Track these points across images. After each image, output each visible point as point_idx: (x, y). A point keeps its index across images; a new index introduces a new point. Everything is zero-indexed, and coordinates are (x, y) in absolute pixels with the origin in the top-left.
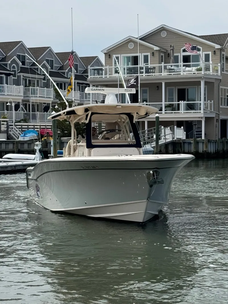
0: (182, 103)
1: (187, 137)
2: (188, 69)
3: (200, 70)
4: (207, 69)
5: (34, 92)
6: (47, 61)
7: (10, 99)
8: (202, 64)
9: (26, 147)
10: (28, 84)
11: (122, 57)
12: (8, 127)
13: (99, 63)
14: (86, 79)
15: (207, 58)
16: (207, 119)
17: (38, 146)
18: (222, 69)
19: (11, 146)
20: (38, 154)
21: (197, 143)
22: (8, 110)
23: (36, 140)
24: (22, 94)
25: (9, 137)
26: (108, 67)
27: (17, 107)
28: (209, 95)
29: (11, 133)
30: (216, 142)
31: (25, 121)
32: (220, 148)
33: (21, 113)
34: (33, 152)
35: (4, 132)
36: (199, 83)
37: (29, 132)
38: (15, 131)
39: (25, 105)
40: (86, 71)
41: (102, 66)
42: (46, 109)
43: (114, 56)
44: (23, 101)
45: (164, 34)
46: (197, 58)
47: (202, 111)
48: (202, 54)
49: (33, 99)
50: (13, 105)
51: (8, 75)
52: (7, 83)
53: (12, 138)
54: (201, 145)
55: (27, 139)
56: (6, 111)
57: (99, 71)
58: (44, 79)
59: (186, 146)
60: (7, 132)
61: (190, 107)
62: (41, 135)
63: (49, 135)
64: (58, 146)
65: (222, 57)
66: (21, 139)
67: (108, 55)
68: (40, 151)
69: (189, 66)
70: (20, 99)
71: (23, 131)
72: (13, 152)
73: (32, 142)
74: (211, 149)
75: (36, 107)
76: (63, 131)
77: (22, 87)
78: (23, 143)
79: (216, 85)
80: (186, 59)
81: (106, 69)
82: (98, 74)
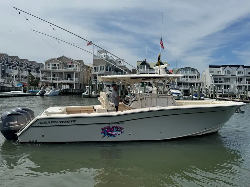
0: (69, 78)
1: (70, 88)
2: (71, 69)
3: (74, 69)
4: (76, 69)
5: (21, 72)
6: (26, 63)
7: (13, 74)
8: (75, 68)
9: (18, 89)
10: (20, 70)
11: (50, 64)
12: (12, 83)
13: (43, 65)
14: (39, 70)
15: (76, 66)
16: (76, 83)
17: (22, 89)
18: (81, 70)
19: (13, 89)
20: (22, 91)
21: (73, 90)
22: (12, 77)
23: (22, 87)
24: (17, 73)
25: (13, 86)
26: (46, 66)
27: (16, 76)
28: (77, 76)
29: (13, 84)
30: (78, 90)
31: (18, 81)
32: (79, 91)
33: (17, 78)
34: (21, 91)
35: (11, 84)
36: (74, 73)
37: (20, 84)
38: (15, 84)
39: (19, 76)
40: (39, 67)
41: (44, 66)
42: (26, 78)
43: (48, 63)
44: (18, 75)
45: (64, 58)
46: (73, 66)
47: (74, 81)
48: (75, 65)
49: (21, 74)
50: (14, 76)
51: (13, 66)
52: (12, 69)
53: (14, 86)
54: (74, 90)
55: (19, 86)
56: (12, 78)
57: (43, 67)
58: (25, 69)
59: (70, 90)
60: (12, 84)
61: (71, 80)
62: (23, 86)
63: (26, 85)
64: (29, 89)
65: (80, 67)
66: (17, 86)
67: (46, 63)
68: (23, 90)
69: (71, 68)
70: (17, 74)
71: (18, 84)
72: (14, 90)
73: (20, 87)
74: (77, 91)
75: (22, 77)
76: (31, 85)
77: (17, 70)
78: (17, 88)
79: (79, 74)
80: (70, 66)
81: (45, 67)
82: (43, 68)
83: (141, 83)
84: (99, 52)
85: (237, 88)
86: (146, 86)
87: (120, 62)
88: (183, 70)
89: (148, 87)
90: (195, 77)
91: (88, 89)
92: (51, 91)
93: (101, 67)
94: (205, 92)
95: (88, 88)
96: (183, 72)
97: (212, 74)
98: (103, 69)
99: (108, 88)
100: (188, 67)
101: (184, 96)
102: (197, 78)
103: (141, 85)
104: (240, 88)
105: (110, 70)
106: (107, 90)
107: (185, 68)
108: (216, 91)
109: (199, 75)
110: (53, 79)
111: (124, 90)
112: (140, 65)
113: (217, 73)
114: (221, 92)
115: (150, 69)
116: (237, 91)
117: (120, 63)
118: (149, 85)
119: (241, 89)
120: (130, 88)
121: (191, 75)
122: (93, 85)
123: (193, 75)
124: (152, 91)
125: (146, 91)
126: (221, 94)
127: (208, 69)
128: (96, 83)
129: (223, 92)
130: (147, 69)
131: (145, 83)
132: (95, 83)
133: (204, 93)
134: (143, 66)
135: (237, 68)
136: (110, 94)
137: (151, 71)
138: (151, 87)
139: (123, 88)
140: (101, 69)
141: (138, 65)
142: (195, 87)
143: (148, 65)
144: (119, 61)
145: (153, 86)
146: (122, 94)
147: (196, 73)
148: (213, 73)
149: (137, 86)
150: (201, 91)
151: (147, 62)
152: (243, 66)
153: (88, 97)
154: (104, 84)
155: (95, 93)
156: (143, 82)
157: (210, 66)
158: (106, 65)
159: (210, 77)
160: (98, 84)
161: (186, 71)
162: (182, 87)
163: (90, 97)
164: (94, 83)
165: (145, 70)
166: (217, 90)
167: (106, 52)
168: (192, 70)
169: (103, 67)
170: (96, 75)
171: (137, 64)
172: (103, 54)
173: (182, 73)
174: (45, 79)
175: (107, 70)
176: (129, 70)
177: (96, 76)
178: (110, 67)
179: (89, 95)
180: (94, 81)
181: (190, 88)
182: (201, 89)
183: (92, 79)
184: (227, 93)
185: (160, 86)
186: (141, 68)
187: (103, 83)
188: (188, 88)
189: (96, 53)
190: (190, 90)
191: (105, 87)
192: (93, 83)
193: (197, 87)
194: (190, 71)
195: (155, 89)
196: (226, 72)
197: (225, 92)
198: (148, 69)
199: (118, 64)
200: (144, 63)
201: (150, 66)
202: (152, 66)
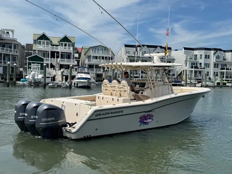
83: (40, 65)
85: (155, 72)
86: (47, 68)
87: (8, 33)
88: (95, 49)
89: (49, 70)
90: (109, 58)
94: (120, 77)
96: (95, 51)
97: (128, 55)
100: (101, 45)
101: (96, 81)
102: (112, 59)
103: (40, 66)
104: (157, 73)
107: (97, 47)
108: (132, 75)
109: (113, 56)
111: (14, 74)
112: (38, 39)
113: (134, 54)
114: (137, 77)
115: (52, 45)
116: (155, 75)
117: (8, 35)
118: (51, 67)
119: (159, 74)
120: (24, 71)
121: (104, 56)
123: (106, 56)
124: (55, 75)
125: (47, 75)
126: (138, 79)
127: (123, 48)
129: (140, 77)
130: (48, 46)
131: (45, 64)
133: (119, 79)
134: (42, 41)
135: (154, 49)
137: (53, 48)
138: (54, 69)
139: (13, 71)
141: (35, 39)
142: (109, 70)
143: (49, 40)
144: (5, 32)
145: (57, 69)
146: (11, 79)
147: (110, 53)
148: (129, 53)
149: (34, 68)
150: (116, 76)
152: (161, 47)
156: (43, 63)
157: (126, 46)
159: (126, 59)
161: (98, 50)
162: (93, 70)
165: (44, 47)
166: (134, 74)
168: (105, 49)
171: (34, 37)
173: (93, 52)
176: (21, 45)
181: (103, 72)
182: (116, 73)
184: (144, 78)
185: (66, 69)
186: (40, 43)
188: (101, 72)
190: (104, 74)
193: (112, 70)
194: (102, 50)
195: (59, 72)
196: (143, 53)
197: (142, 77)
198: (50, 46)
199: (4, 37)
200: (44, 37)
201: (51, 41)
202: (55, 42)
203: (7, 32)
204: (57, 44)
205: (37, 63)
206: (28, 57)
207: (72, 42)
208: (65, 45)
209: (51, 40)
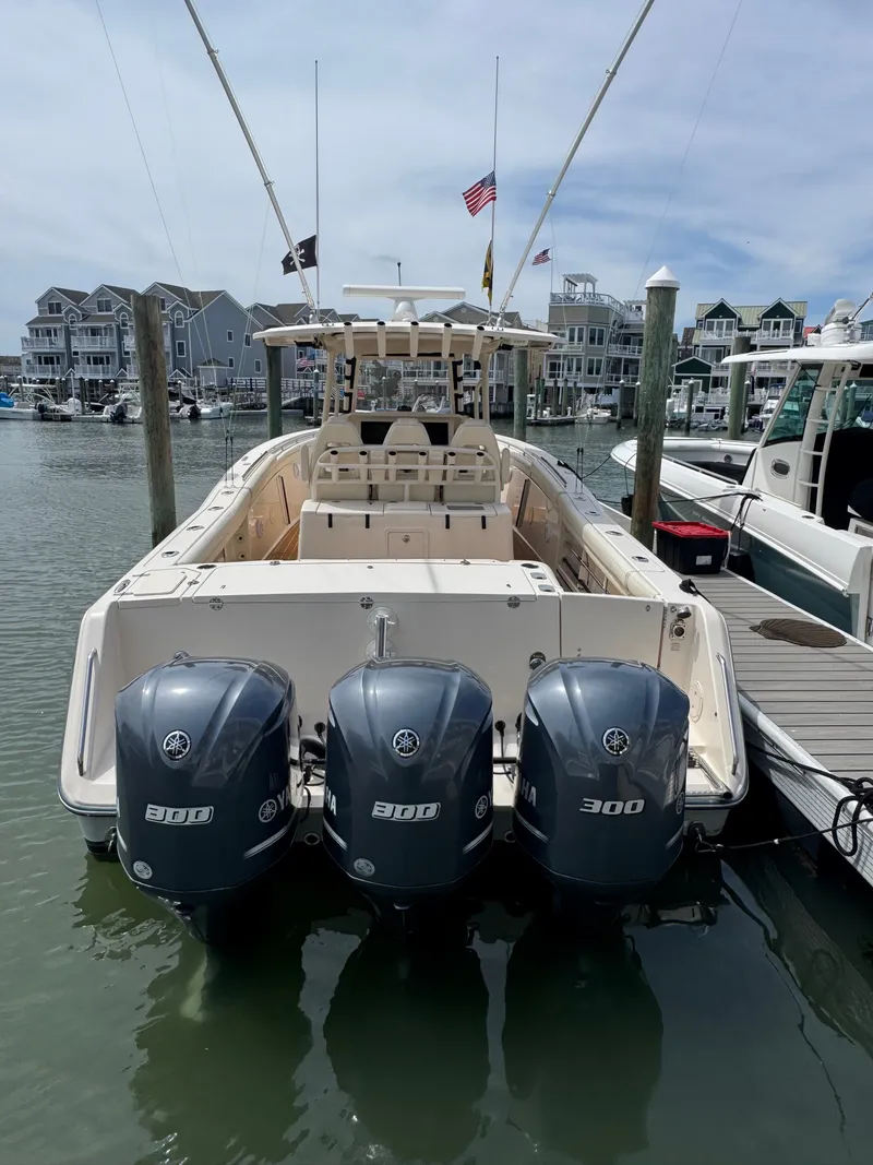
0: (478, 371)
16: (498, 385)
30: (504, 404)
32: (508, 409)
45: (464, 311)
47: (494, 378)
74: (501, 410)
83: (701, 381)
84: (569, 281)
87: (639, 308)
91: (534, 403)
92: (440, 409)
93: (572, 331)
95: (531, 398)
98: (580, 339)
99: (591, 397)
105: (600, 343)
106: (589, 405)
110: (436, 375)
112: (707, 317)
115: (741, 329)
117: (639, 314)
122: (546, 389)
128: (556, 382)
130: (728, 332)
132: (552, 384)
134: (716, 320)
136: (595, 416)
140: (572, 339)
141: (701, 317)
143: (734, 316)
144: (634, 306)
151: (731, 304)
153: (532, 424)
154: (579, 385)
155: (551, 414)
156: (709, 377)
158: (587, 326)
160: (559, 385)
163: (539, 424)
164: (549, 383)
165: (721, 336)
167: (592, 281)
169: (581, 330)
170: (558, 357)
171: (698, 313)
172: (580, 288)
174: (413, 374)
175: (592, 340)
177: (557, 362)
178: (601, 331)
179: (535, 419)
180: (552, 376)
183: (546, 372)
186: (710, 328)
187: (575, 383)
189: (559, 288)
191: (583, 394)
192: (547, 384)
198: (735, 331)
199: (631, 319)
200: (722, 311)
201: (740, 320)
202: (750, 320)
203: (637, 307)
204: (755, 324)
205: (695, 378)
206: (674, 365)
207: (796, 315)
208: (777, 325)
209: (738, 316)
